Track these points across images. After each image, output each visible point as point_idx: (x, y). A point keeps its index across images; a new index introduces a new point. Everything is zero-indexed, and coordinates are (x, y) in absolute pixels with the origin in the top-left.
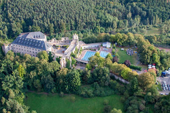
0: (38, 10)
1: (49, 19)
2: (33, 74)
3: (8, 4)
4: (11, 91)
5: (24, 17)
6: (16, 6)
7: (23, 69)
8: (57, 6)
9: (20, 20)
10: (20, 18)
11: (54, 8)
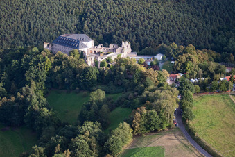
0: (126, 24)
1: (135, 37)
2: (57, 68)
3: (89, 14)
4: (33, 83)
5: (104, 31)
6: (98, 16)
7: (50, 63)
8: (155, 21)
9: (98, 34)
10: (97, 32)
11: (149, 24)
